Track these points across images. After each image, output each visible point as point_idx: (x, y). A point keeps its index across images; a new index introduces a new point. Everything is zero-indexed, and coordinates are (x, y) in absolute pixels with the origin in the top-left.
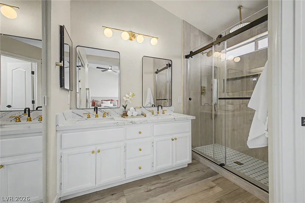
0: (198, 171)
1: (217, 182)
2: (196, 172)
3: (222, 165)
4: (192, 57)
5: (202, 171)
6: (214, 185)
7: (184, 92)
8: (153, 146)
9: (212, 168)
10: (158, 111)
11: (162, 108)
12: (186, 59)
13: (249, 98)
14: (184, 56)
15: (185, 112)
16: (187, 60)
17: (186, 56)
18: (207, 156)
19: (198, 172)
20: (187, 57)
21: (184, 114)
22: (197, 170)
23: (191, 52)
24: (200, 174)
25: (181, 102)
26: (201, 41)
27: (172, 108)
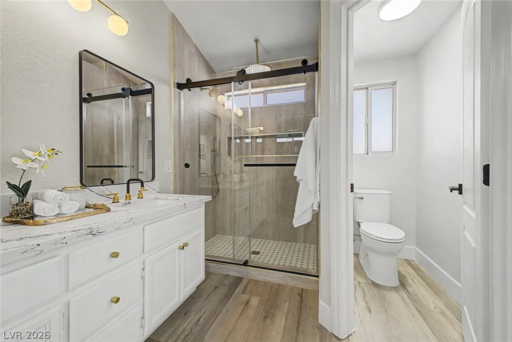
0: (216, 288)
1: (248, 290)
2: (215, 292)
3: (246, 264)
4: (190, 91)
5: (222, 285)
6: (248, 296)
7: (175, 152)
8: (143, 278)
9: (232, 274)
10: (128, 192)
11: (142, 186)
12: (178, 90)
13: (295, 165)
14: (174, 83)
15: (178, 191)
16: (179, 93)
17: (177, 83)
18: (218, 257)
19: (216, 290)
20: (180, 86)
21: (175, 193)
22: (214, 288)
23: (188, 80)
24: (223, 290)
25: (170, 171)
26: (199, 67)
27: (155, 184)
